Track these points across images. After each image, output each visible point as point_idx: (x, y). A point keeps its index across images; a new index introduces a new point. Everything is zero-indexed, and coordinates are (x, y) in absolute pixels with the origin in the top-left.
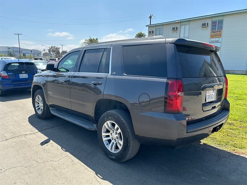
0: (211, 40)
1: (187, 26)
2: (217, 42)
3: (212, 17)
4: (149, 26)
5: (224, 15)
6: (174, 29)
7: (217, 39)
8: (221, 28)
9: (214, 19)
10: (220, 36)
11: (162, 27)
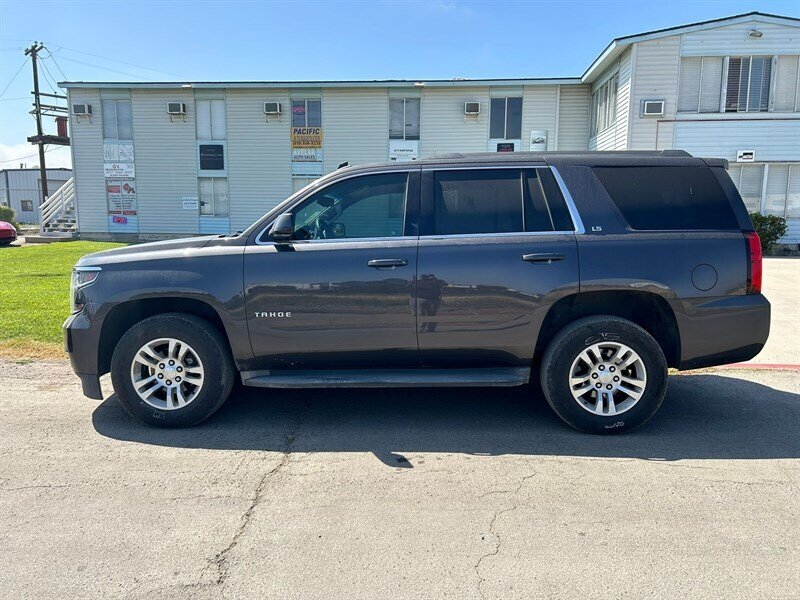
0: (295, 153)
1: (218, 106)
2: (313, 160)
3: (290, 89)
4: (71, 86)
5: (321, 89)
6: (174, 108)
7: (311, 152)
8: (316, 122)
9: (298, 96)
10: (317, 143)
11: (127, 96)
